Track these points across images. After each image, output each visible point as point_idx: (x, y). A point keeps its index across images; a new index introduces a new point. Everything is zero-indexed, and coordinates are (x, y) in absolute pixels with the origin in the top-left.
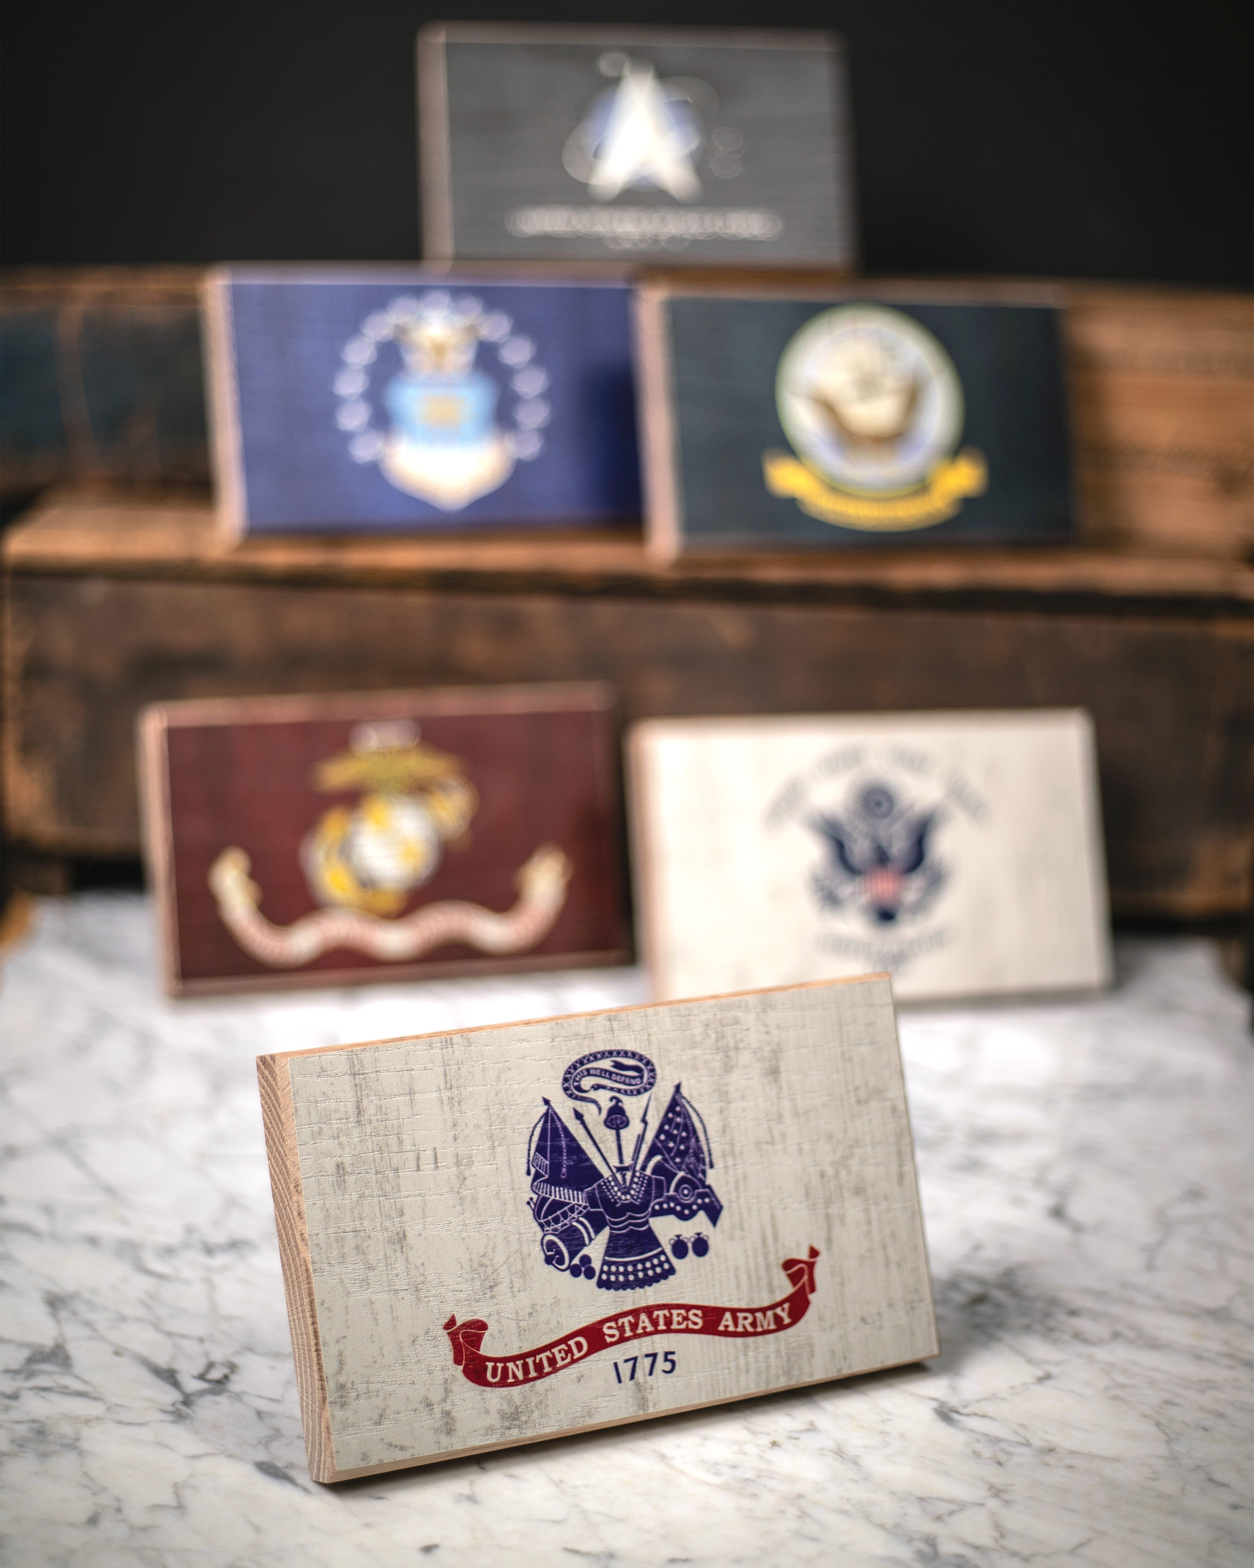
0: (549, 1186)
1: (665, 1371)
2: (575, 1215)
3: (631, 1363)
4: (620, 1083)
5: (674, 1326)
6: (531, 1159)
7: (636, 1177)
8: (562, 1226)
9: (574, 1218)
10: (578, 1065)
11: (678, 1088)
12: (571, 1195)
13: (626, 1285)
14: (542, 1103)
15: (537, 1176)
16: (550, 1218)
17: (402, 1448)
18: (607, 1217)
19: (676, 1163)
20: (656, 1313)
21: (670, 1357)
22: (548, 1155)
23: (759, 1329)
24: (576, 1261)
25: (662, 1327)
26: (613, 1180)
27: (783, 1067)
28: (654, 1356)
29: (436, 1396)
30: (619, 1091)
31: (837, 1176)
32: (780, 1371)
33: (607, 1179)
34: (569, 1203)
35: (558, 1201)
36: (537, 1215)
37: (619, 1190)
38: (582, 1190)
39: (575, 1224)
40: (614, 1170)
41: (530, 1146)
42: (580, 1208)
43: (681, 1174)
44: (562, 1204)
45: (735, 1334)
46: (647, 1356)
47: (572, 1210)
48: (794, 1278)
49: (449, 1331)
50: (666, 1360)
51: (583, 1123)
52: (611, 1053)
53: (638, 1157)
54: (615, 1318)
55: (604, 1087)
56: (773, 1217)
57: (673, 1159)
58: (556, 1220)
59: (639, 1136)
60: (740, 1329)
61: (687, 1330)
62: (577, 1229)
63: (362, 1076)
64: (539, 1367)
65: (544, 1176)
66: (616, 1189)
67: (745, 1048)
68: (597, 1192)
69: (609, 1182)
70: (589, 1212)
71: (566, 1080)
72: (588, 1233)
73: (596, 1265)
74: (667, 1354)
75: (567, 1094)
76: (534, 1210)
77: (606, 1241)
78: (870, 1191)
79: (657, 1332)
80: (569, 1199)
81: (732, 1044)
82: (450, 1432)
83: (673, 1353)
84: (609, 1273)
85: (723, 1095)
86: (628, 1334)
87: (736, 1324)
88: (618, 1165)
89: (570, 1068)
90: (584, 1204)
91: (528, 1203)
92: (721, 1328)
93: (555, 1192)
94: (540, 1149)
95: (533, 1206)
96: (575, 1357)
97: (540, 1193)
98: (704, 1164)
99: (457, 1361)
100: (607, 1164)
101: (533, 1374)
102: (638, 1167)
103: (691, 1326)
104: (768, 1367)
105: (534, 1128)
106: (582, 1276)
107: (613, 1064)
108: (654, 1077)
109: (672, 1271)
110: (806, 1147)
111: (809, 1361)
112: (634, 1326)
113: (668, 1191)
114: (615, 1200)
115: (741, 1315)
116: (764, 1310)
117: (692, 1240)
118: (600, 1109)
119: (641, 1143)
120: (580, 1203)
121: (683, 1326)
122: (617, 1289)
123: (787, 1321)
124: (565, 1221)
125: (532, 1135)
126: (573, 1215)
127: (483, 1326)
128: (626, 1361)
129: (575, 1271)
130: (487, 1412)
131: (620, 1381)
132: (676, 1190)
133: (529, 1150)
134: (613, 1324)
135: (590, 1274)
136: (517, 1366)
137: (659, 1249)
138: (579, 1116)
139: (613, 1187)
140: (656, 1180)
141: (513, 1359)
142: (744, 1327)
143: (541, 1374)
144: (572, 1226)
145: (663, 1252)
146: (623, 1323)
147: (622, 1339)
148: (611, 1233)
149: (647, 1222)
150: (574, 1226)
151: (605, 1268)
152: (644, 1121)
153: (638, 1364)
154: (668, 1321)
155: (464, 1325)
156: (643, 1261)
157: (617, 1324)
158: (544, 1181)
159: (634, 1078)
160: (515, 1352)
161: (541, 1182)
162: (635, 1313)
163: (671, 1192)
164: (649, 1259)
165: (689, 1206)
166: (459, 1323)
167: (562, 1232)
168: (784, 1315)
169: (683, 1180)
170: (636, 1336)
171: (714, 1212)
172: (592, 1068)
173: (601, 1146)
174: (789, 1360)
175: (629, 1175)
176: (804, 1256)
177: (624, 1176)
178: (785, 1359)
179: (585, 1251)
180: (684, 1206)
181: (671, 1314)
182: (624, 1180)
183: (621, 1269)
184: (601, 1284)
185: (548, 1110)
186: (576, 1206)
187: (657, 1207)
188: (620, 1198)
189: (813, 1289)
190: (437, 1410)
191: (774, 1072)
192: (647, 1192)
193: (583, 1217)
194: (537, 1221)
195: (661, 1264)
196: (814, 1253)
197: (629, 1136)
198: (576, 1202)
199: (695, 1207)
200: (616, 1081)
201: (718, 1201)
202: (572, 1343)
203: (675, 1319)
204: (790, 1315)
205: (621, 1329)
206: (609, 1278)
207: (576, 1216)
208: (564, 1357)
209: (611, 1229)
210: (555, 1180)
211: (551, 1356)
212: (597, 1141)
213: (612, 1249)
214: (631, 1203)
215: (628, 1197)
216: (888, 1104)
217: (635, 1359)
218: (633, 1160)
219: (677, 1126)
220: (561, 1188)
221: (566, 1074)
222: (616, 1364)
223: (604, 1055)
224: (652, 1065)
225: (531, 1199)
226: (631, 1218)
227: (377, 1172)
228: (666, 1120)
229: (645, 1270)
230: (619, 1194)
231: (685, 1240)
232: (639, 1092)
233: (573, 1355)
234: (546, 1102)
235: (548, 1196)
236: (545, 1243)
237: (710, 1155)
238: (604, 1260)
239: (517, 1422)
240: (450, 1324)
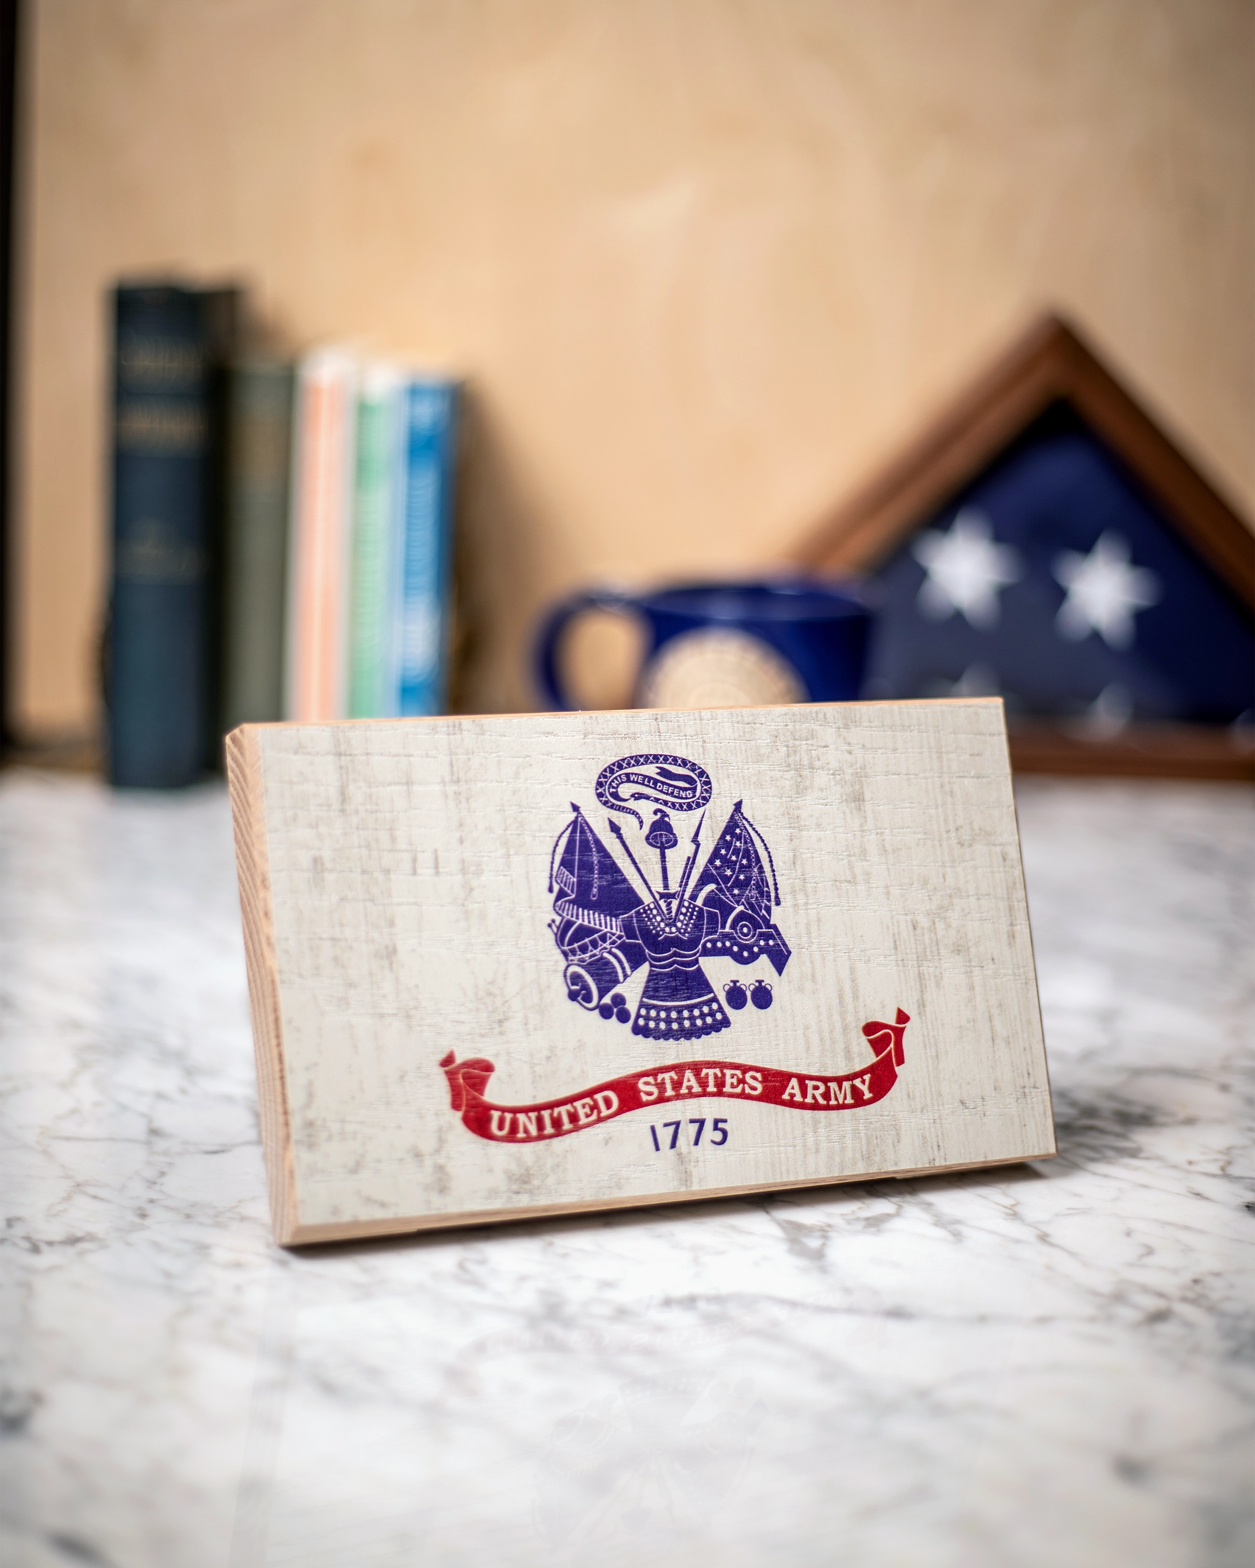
0: (575, 907)
1: (714, 1142)
2: (607, 945)
4: (667, 794)
5: (727, 1089)
6: (554, 874)
7: (684, 906)
8: (591, 957)
9: (605, 948)
10: (616, 769)
11: (738, 806)
12: (603, 922)
13: (667, 1035)
14: (571, 809)
15: (561, 894)
16: (576, 945)
17: (383, 1205)
18: (647, 951)
19: (733, 896)
20: (704, 1071)
21: (720, 1125)
22: (576, 871)
23: (833, 1102)
24: (607, 1000)
25: (711, 1088)
26: (655, 908)
27: (868, 795)
28: (702, 1123)
29: (427, 1145)
30: (666, 803)
31: (933, 928)
32: (858, 1156)
33: (648, 905)
34: (601, 931)
35: (586, 926)
36: (560, 940)
37: (662, 920)
38: (616, 916)
39: (606, 955)
40: (657, 897)
41: (553, 858)
42: (614, 938)
43: (740, 908)
44: (591, 931)
45: (802, 1106)
46: (692, 1121)
47: (603, 938)
48: (878, 1046)
49: (446, 1068)
50: (716, 1128)
51: (620, 837)
52: (656, 758)
53: (686, 884)
54: (654, 1073)
56: (852, 970)
57: (729, 890)
58: (584, 949)
59: (689, 858)
60: (809, 1100)
61: (743, 1096)
62: (608, 963)
63: (349, 758)
64: (557, 1123)
65: (570, 896)
66: (659, 918)
67: (823, 768)
68: (635, 920)
69: (651, 910)
70: (624, 943)
71: (600, 784)
72: (623, 968)
73: (632, 1006)
74: (716, 1122)
75: (601, 801)
76: (556, 934)
77: (645, 979)
78: (973, 950)
79: (704, 1094)
80: (601, 926)
81: (806, 762)
82: (443, 1190)
83: (725, 1121)
84: (647, 1018)
85: (794, 822)
86: (670, 1092)
87: (804, 1094)
88: (661, 890)
89: (605, 770)
90: (618, 933)
91: (550, 926)
92: (786, 1097)
93: (583, 915)
94: (566, 863)
95: (555, 929)
96: (602, 1115)
97: (565, 914)
98: (769, 901)
99: (456, 1106)
100: (649, 888)
101: (549, 1130)
102: (687, 896)
103: (748, 1090)
104: (843, 1149)
105: (560, 837)
106: (614, 1018)
107: (659, 771)
108: (709, 791)
109: (726, 1022)
110: (895, 891)
111: (894, 1146)
112: (677, 1085)
113: (723, 927)
114: (658, 932)
115: (810, 1084)
116: (839, 1080)
117: (752, 987)
118: (641, 822)
119: (691, 868)
120: (614, 931)
121: (738, 1090)
122: (657, 1038)
123: (868, 1095)
124: (595, 951)
125: (557, 845)
126: (604, 945)
127: (488, 1068)
128: (666, 1125)
129: (606, 1012)
130: (491, 1170)
131: (657, 1149)
132: (733, 926)
133: (552, 863)
134: (650, 1079)
135: (623, 1017)
136: (530, 1119)
137: (712, 995)
138: (615, 828)
139: (655, 916)
140: (709, 912)
141: (526, 1110)
142: (814, 1097)
143: (559, 1130)
144: (602, 958)
145: (715, 999)
146: (663, 1079)
147: (661, 1099)
148: (651, 971)
149: (696, 961)
150: (606, 958)
151: (643, 1012)
152: (695, 840)
153: (680, 1131)
154: (720, 1083)
155: (467, 1064)
156: (691, 1008)
157: (656, 1080)
158: (570, 902)
159: (685, 789)
160: (528, 1102)
161: (566, 902)
162: (679, 1069)
163: (727, 929)
164: (698, 1006)
165: (749, 948)
166: (459, 1060)
167: (590, 964)
168: (865, 1088)
169: (741, 916)
170: (678, 1097)
171: (780, 959)
172: (632, 774)
173: (641, 866)
174: (868, 1143)
175: (675, 904)
176: (890, 1019)
177: (669, 904)
178: (864, 1141)
179: (618, 989)
180: (743, 947)
181: (724, 1075)
182: (669, 910)
183: (663, 1015)
184: (637, 1030)
185: (577, 818)
186: (608, 934)
187: (709, 945)
188: (663, 930)
189: (901, 1061)
190: (429, 1162)
191: (858, 799)
192: (698, 927)
193: (617, 948)
194: (560, 948)
195: (712, 1014)
196: (903, 1017)
197: (677, 857)
198: (608, 929)
199: (756, 949)
200: (661, 791)
201: (785, 945)
202: (599, 1097)
203: (728, 1080)
204: (871, 1089)
205: (661, 1086)
206: (647, 1025)
207: (608, 947)
208: (589, 1112)
209: (652, 965)
210: (583, 901)
211: (572, 1110)
212: (637, 861)
213: (652, 989)
214: (677, 937)
215: (674, 929)
216: (998, 849)
217: (677, 1124)
218: (680, 886)
219: (736, 852)
220: (591, 912)
221: (600, 778)
222: (653, 1129)
223: (648, 759)
224: (708, 777)
225: (553, 921)
226: (675, 954)
227: (364, 872)
228: (723, 843)
229: (692, 1018)
230: (662, 925)
231: (744, 987)
232: (690, 807)
233: (599, 1112)
234: (575, 808)
235: (574, 919)
236: (568, 974)
237: (776, 889)
238: (641, 1001)
239: (527, 1186)
240: (448, 1061)
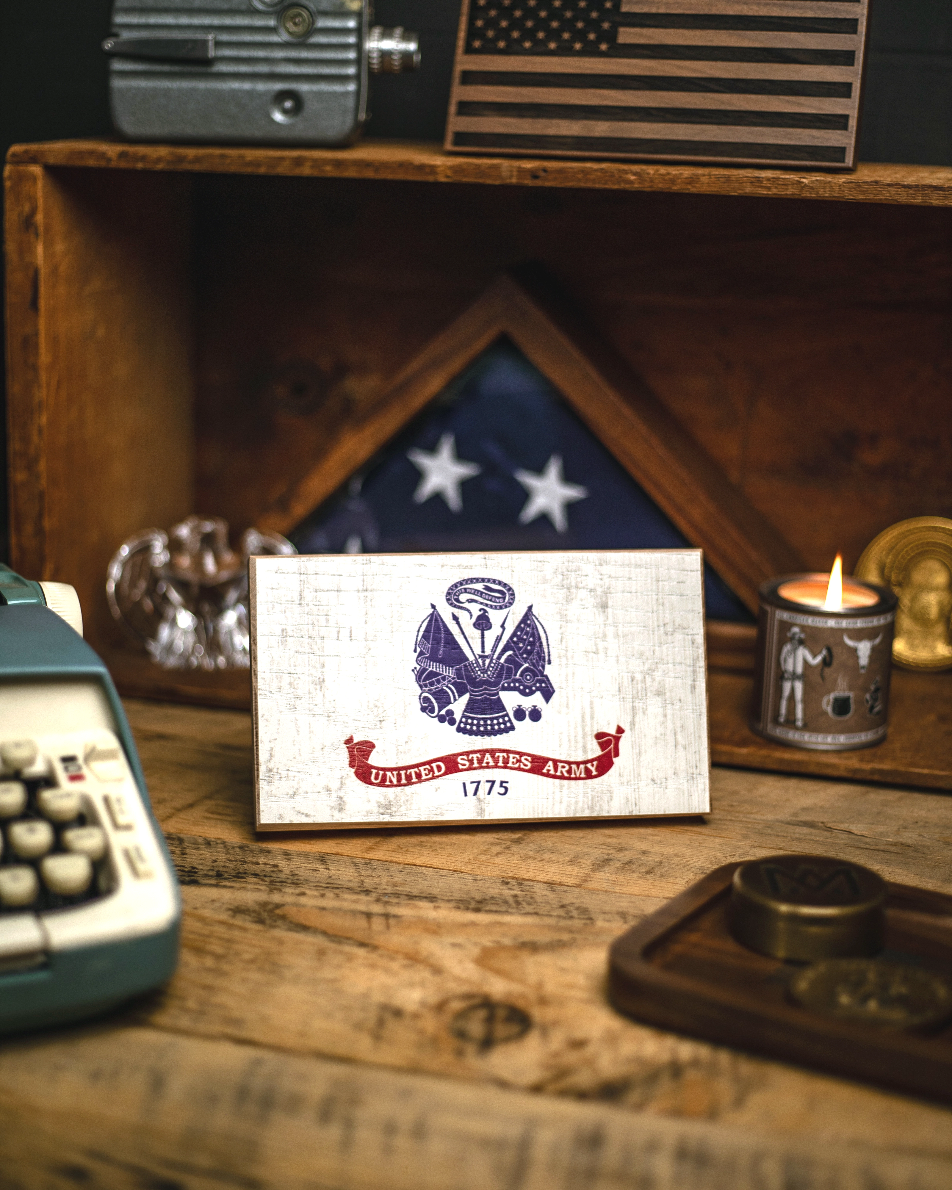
0: (429, 661)
1: (499, 794)
2: (446, 682)
3: (475, 784)
4: (488, 600)
5: (510, 765)
6: (418, 642)
7: (493, 663)
8: (436, 688)
9: (444, 684)
10: (459, 585)
11: (530, 608)
12: (444, 669)
13: (477, 733)
14: (430, 607)
15: (421, 653)
16: (427, 682)
17: (307, 815)
18: (469, 686)
19: (523, 658)
20: (497, 754)
21: (504, 785)
22: (431, 641)
23: (573, 776)
24: (443, 712)
25: (501, 764)
26: (476, 663)
27: (610, 603)
28: (493, 782)
29: (334, 785)
30: (487, 605)
31: (644, 681)
32: (586, 806)
33: (472, 662)
34: (442, 674)
35: (434, 672)
36: (418, 679)
37: (479, 670)
38: (452, 667)
39: (445, 688)
40: (477, 657)
41: (418, 634)
42: (450, 679)
43: (526, 665)
44: (436, 674)
45: (554, 777)
46: (488, 781)
47: (444, 679)
48: (603, 746)
49: (348, 745)
50: (501, 786)
51: (458, 623)
52: (483, 580)
53: (495, 651)
54: (467, 753)
55: (476, 601)
56: (592, 703)
57: (521, 654)
58: (432, 684)
59: (498, 636)
60: (558, 774)
61: (519, 769)
62: (447, 692)
63: (305, 576)
64: (409, 778)
65: (426, 654)
66: (477, 669)
67: (584, 588)
68: (463, 669)
69: (473, 664)
70: (456, 681)
71: (448, 594)
72: (454, 696)
73: (458, 716)
74: (502, 782)
75: (448, 603)
76: (416, 675)
77: (466, 702)
78: (668, 694)
79: (496, 767)
80: (443, 671)
81: (573, 584)
82: (341, 810)
83: (507, 782)
84: (466, 723)
85: (564, 618)
86: (476, 765)
87: (556, 770)
88: (480, 653)
89: (452, 586)
90: (453, 676)
91: (413, 670)
92: (545, 771)
93: (433, 666)
94: (425, 636)
95: (416, 672)
96: (435, 775)
97: (422, 665)
98: (544, 662)
99: (351, 765)
100: (473, 652)
101: (404, 781)
102: (495, 657)
103: (522, 766)
104: (577, 802)
105: (423, 622)
106: (446, 723)
107: (484, 587)
108: (513, 599)
109: (512, 728)
110: (622, 659)
111: (608, 802)
112: (480, 761)
113: (515, 675)
114: (476, 677)
115: (560, 765)
116: (578, 764)
117: (530, 709)
118: (471, 616)
119: (499, 642)
120: (450, 675)
121: (517, 766)
122: (470, 735)
123: (594, 773)
124: (438, 686)
125: (421, 626)
126: (444, 682)
127: (373, 746)
128: (472, 783)
129: (442, 719)
130: (369, 801)
131: (466, 795)
132: (521, 675)
133: (417, 636)
134: (465, 757)
135: (452, 722)
136: (393, 775)
137: (505, 713)
138: (455, 618)
139: (475, 668)
140: (507, 667)
141: (391, 770)
142: (562, 772)
143: (409, 782)
144: (442, 690)
145: (507, 715)
146: (473, 758)
147: (471, 768)
148: (470, 698)
149: (498, 694)
150: (444, 690)
151: (464, 720)
152: (503, 626)
153: (480, 786)
154: (506, 761)
155: (360, 743)
156: (492, 719)
157: (468, 758)
158: (426, 658)
159: (499, 598)
160: (393, 765)
161: (423, 658)
162: (483, 752)
163: (518, 676)
164: (497, 718)
165: (530, 688)
166: (355, 741)
167: (435, 693)
168: (593, 769)
169: (527, 670)
170: (481, 767)
171: (548, 694)
172: (468, 588)
173: (469, 639)
174: (593, 799)
175: (487, 661)
176: (613, 731)
178: (590, 798)
179: (449, 707)
180: (526, 687)
181: (508, 757)
182: (484, 664)
183: (475, 722)
184: (459, 730)
185: (433, 612)
186: (447, 677)
187: (506, 685)
188: (479, 675)
189: (617, 754)
190: (334, 794)
191: (604, 606)
192: (500, 675)
193: (451, 684)
194: (418, 683)
195: (504, 723)
196: (620, 730)
197: (490, 636)
198: (447, 674)
199: (534, 688)
200: (485, 599)
201: (552, 687)
202: (434, 765)
203: (511, 760)
204: (597, 769)
205: (471, 761)
206: (465, 727)
207: (446, 683)
208: (428, 773)
209: (471, 695)
210: (433, 658)
211: (418, 771)
212: (467, 636)
213: (470, 707)
214: (487, 680)
215: (486, 675)
216: (690, 637)
217: (479, 783)
218: (492, 651)
219: (527, 633)
220: (438, 664)
221: (449, 590)
222: (464, 784)
223: (477, 580)
224: (513, 591)
225: (415, 668)
226: (485, 689)
227: (310, 638)
229: (492, 725)
230: (479, 672)
231: (525, 709)
232: (501, 608)
233: (434, 773)
234: (433, 606)
235: (427, 667)
236: (422, 697)
237: (549, 655)
238: (463, 714)
239: (389, 811)
240: (349, 741)
